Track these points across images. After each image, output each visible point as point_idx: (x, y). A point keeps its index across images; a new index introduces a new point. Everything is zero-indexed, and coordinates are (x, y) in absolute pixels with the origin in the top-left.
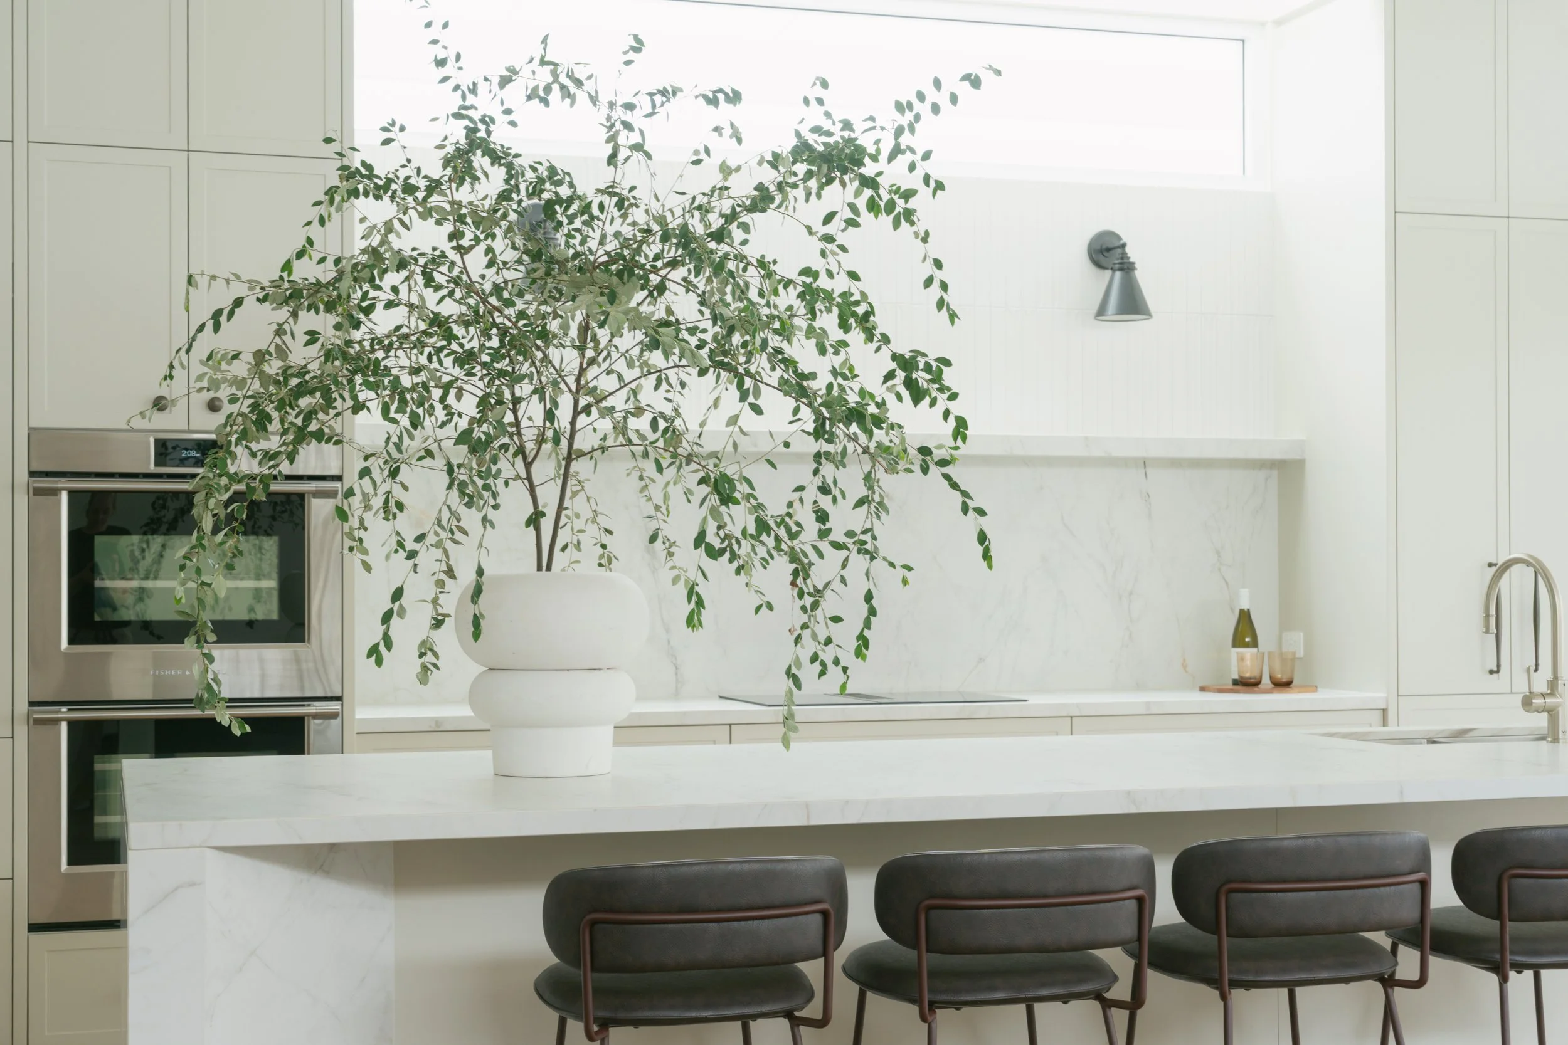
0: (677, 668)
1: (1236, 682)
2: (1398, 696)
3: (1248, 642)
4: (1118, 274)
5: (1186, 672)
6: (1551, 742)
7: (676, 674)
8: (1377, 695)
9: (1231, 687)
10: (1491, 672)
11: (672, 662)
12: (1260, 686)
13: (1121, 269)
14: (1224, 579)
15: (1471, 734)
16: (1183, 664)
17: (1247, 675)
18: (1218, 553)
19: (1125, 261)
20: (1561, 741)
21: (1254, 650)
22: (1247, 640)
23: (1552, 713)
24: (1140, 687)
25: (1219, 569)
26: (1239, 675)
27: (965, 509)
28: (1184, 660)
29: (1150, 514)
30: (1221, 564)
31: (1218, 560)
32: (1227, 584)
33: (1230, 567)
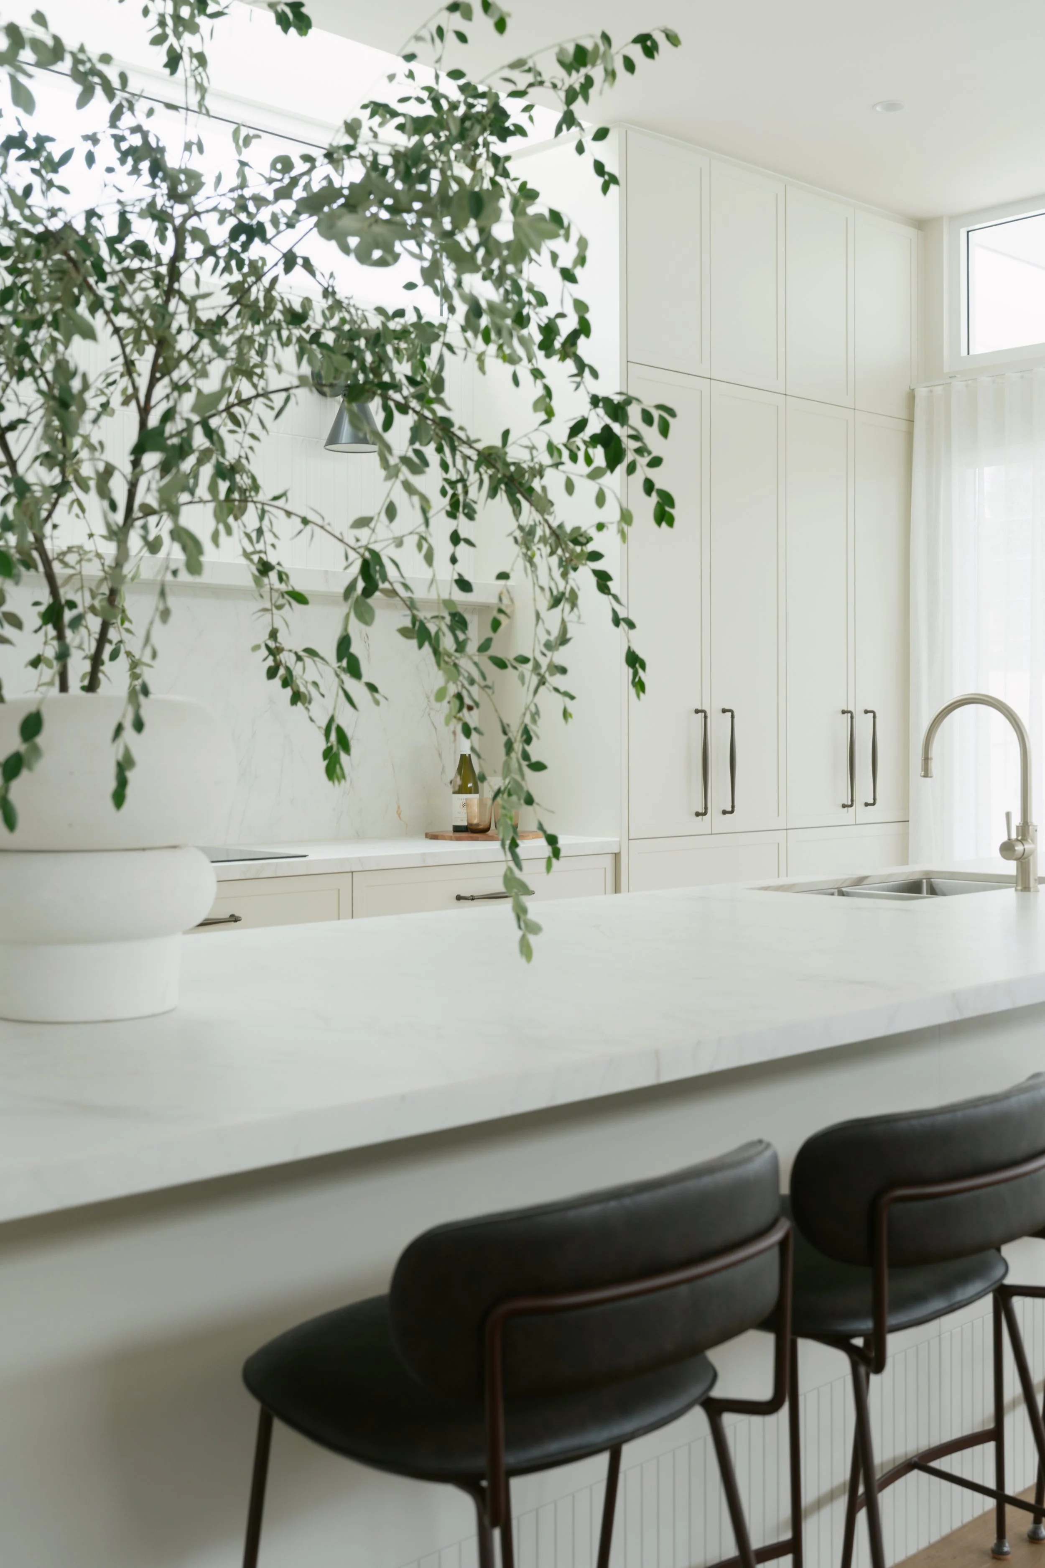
1: (457, 829)
2: (629, 840)
3: (470, 787)
5: (400, 819)
6: (1022, 890)
8: (610, 840)
9: (451, 834)
10: (698, 814)
12: (489, 833)
14: (433, 724)
15: (866, 882)
16: (397, 812)
17: (475, 821)
18: (428, 697)
20: (1032, 890)
21: (476, 796)
22: (470, 785)
23: (1024, 862)
24: (360, 836)
25: (429, 714)
26: (468, 822)
28: (399, 807)
29: (369, 656)
30: (431, 709)
31: (428, 704)
32: (436, 729)
33: (438, 711)
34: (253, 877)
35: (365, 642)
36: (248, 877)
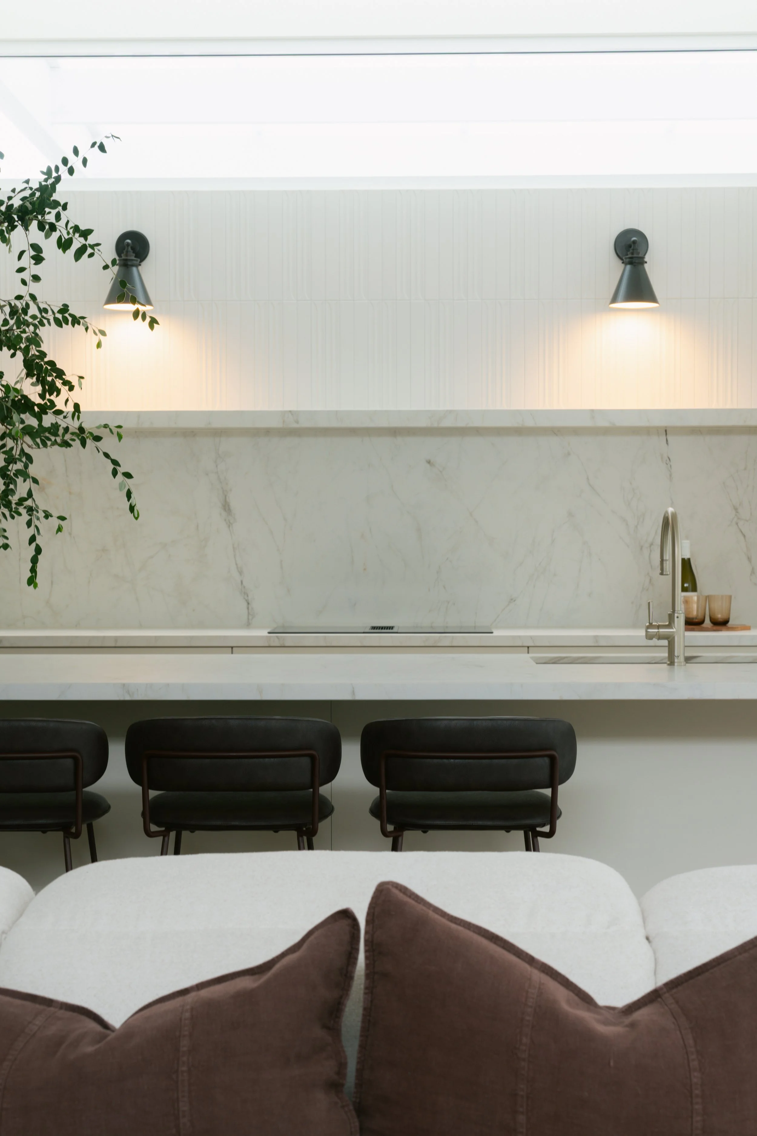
0: (248, 604)
1: (688, 622)
3: (692, 587)
4: (628, 267)
7: (248, 608)
11: (245, 598)
12: (704, 625)
13: (631, 263)
17: (695, 615)
18: (736, 509)
19: (635, 255)
20: (676, 664)
21: (696, 594)
25: (737, 524)
26: (689, 615)
27: (115, 473)
29: (671, 475)
30: (739, 519)
31: (736, 515)
32: (744, 536)
33: (747, 521)
34: (431, 645)
35: (667, 464)
36: (427, 645)
